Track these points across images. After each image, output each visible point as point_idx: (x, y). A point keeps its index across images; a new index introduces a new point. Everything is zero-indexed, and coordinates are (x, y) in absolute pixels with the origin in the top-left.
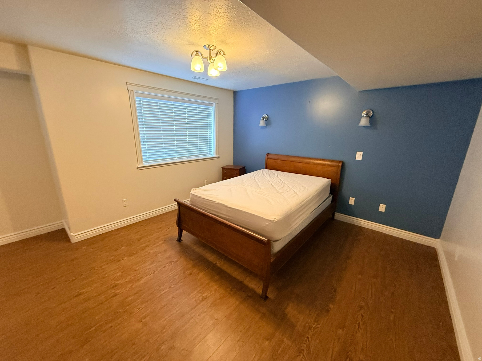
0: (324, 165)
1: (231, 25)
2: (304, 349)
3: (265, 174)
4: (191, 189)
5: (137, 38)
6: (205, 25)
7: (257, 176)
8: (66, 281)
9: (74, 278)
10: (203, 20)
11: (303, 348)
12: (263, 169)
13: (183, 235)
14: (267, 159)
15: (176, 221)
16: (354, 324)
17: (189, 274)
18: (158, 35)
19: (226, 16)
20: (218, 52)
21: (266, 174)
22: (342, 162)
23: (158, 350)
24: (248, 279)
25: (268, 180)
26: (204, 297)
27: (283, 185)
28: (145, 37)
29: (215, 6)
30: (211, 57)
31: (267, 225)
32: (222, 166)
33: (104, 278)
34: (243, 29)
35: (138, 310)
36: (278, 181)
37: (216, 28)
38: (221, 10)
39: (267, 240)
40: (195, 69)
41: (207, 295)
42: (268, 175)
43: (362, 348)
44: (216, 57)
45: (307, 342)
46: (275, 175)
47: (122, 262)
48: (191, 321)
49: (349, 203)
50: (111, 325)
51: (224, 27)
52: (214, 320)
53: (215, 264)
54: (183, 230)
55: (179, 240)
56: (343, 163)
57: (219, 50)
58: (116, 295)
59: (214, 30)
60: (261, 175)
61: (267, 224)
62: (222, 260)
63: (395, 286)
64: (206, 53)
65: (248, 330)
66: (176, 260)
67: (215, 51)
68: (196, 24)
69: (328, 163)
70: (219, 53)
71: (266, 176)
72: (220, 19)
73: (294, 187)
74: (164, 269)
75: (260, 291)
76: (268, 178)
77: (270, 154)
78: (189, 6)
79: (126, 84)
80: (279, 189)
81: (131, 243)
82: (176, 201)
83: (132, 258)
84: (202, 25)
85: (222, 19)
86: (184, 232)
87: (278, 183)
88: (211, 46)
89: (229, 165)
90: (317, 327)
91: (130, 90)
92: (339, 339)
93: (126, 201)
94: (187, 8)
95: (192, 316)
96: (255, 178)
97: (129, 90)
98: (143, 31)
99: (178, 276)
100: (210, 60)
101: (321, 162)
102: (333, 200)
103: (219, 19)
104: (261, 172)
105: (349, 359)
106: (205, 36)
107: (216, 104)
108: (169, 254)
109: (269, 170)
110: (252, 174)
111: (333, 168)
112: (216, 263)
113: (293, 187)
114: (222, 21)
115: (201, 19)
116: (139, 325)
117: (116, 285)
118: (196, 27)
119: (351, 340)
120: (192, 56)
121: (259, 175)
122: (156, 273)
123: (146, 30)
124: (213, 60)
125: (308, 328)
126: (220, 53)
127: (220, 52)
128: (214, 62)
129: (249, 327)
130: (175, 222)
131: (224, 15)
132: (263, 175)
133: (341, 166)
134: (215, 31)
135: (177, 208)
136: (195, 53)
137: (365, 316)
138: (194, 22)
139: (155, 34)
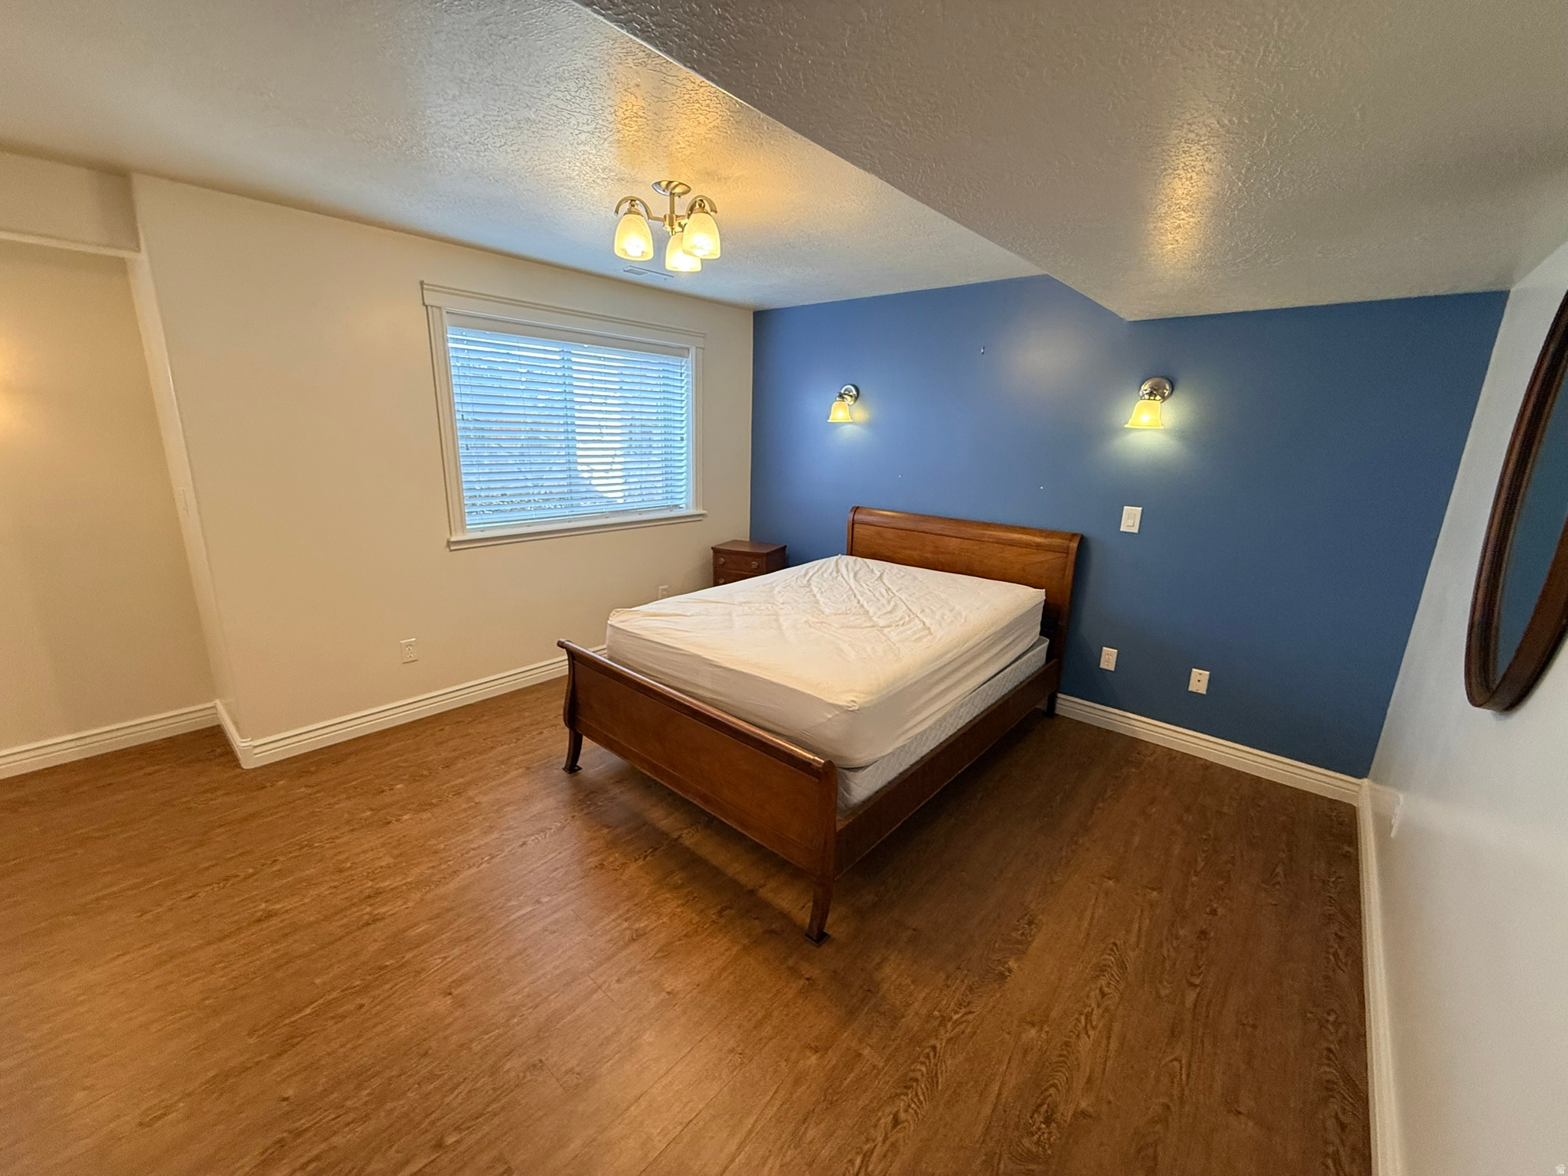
0: (1027, 545)
1: (729, 132)
2: (919, 1077)
3: (843, 570)
4: (611, 612)
5: (456, 161)
6: (655, 130)
7: (816, 575)
8: (227, 879)
9: (251, 871)
10: (646, 118)
11: (918, 1075)
12: (837, 555)
13: (582, 751)
14: (853, 524)
15: (562, 712)
16: (1076, 1016)
17: (596, 867)
18: (516, 154)
19: (714, 110)
20: (696, 202)
21: (847, 570)
22: (1078, 539)
23: (494, 1071)
24: (772, 884)
25: (851, 588)
26: (637, 930)
27: (892, 603)
28: (480, 158)
29: (680, 84)
30: (674, 216)
31: (829, 719)
32: (713, 545)
33: (341, 871)
34: (764, 143)
35: (441, 963)
36: (881, 593)
37: (686, 138)
38: (697, 93)
39: (824, 763)
40: (626, 252)
41: (647, 926)
42: (852, 575)
43: (1089, 1081)
44: (688, 218)
45: (930, 1060)
46: (874, 573)
47: (395, 826)
48: (595, 996)
49: (1099, 664)
50: (359, 1001)
51: (710, 136)
52: (663, 995)
53: (676, 840)
54: (584, 738)
55: (572, 767)
56: (1083, 541)
57: (696, 198)
58: (375, 921)
59: (681, 143)
60: (831, 574)
61: (830, 716)
62: (699, 829)
63: (1214, 912)
64: (660, 204)
65: (759, 1025)
66: (559, 824)
67: (688, 199)
68: (628, 128)
69: (1038, 540)
70: (697, 206)
71: (846, 577)
72: (697, 116)
73: (927, 610)
74: (521, 849)
75: (803, 916)
76: (852, 581)
77: (862, 508)
78: (605, 82)
79: (419, 286)
80: (879, 617)
81: (425, 773)
82: (562, 647)
83: (425, 816)
84: (644, 130)
85: (701, 116)
86: (586, 741)
87: (880, 598)
88: (676, 186)
89: (734, 542)
90: (963, 1019)
91: (432, 306)
92: (1025, 1053)
93: (410, 645)
94: (600, 87)
95: (600, 980)
96: (812, 582)
97: (429, 307)
98: (472, 141)
99: (563, 870)
100: (671, 225)
101: (1016, 536)
102: (1051, 653)
103: (692, 116)
104: (833, 565)
105: (1045, 1106)
106: (655, 160)
107: (698, 349)
108: (537, 807)
109: (859, 559)
110: (803, 571)
111: (1050, 556)
112: (680, 837)
113: (923, 611)
114: (702, 122)
115: (641, 114)
116: (440, 1005)
117: (378, 893)
118: (629, 135)
119: (1061, 1056)
120: (617, 212)
121: (823, 573)
122: (497, 860)
123: (483, 139)
124: (680, 225)
125: (936, 1023)
126: (700, 205)
127: (700, 202)
128: (683, 231)
129: (764, 1017)
130: (559, 715)
131: (708, 106)
132: (836, 575)
133: (1075, 550)
134: (683, 145)
135: (567, 673)
136: (626, 206)
137: (1109, 994)
138: (623, 122)
139: (509, 150)
